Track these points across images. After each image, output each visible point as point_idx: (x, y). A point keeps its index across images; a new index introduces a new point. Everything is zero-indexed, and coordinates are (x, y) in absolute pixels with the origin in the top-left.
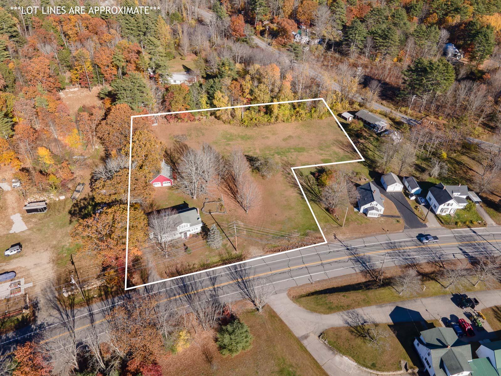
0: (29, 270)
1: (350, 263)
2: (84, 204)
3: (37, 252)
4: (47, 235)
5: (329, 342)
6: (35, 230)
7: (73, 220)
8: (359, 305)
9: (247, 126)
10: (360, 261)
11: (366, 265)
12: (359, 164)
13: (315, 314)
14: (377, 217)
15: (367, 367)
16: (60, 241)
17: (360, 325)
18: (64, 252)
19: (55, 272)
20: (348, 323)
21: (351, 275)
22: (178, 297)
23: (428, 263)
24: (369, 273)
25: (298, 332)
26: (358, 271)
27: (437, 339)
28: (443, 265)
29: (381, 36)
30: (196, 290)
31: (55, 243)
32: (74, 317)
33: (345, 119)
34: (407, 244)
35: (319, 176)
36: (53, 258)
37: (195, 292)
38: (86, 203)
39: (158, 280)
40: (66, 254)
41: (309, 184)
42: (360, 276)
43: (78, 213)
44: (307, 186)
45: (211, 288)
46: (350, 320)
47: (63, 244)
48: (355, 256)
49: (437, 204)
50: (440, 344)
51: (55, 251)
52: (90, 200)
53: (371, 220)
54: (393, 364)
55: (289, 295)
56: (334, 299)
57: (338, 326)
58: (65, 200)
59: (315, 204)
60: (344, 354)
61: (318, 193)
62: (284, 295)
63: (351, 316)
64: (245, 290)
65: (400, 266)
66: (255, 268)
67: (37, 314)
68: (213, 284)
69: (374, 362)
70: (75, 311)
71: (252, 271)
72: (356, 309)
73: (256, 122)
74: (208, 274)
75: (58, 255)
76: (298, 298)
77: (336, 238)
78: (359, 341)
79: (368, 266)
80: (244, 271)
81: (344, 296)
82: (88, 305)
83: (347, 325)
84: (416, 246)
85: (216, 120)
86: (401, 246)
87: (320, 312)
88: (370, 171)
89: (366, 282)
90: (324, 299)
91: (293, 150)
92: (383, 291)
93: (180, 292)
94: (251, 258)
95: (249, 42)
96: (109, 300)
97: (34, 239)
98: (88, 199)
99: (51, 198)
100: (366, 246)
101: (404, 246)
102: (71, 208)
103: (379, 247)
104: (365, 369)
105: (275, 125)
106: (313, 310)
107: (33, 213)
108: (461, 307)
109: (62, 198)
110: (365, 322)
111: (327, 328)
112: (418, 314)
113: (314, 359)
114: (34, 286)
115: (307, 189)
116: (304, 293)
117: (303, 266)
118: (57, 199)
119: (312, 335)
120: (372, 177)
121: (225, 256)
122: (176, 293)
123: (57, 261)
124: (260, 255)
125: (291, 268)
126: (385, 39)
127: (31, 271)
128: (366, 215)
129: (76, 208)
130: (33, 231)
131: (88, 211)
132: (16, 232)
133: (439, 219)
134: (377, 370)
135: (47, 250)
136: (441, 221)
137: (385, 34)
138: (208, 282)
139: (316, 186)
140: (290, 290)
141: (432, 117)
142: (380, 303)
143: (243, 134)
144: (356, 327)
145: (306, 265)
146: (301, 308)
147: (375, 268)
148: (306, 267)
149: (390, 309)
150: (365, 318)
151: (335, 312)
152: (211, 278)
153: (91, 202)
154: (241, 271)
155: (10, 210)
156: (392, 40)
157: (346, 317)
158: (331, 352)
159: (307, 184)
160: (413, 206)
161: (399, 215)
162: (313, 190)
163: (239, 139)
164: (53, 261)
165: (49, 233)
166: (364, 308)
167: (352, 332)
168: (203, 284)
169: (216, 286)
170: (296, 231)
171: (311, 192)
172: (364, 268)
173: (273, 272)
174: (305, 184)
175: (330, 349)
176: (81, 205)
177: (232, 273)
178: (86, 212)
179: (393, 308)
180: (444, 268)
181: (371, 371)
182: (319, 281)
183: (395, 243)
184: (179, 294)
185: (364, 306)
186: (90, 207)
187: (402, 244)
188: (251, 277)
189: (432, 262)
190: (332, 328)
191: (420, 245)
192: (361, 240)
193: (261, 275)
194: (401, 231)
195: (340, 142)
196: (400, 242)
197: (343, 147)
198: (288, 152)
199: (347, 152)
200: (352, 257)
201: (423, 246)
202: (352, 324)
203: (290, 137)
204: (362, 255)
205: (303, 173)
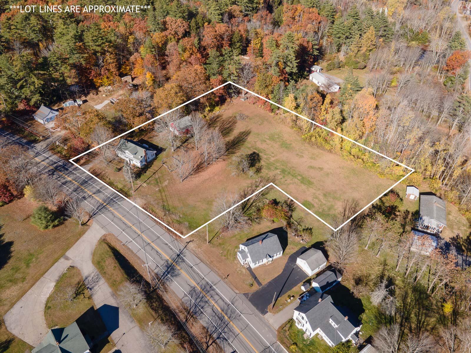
1: (162, 262)
5: (65, 273)
10: (170, 269)
11: (167, 275)
13: (91, 256)
14: (243, 264)
17: (87, 287)
20: (86, 278)
22: (76, 183)
23: (204, 328)
24: (159, 281)
25: (70, 253)
26: (156, 271)
27: (68, 335)
28: (211, 344)
30: (85, 188)
32: (44, 153)
34: (220, 302)
37: (83, 189)
39: (85, 169)
41: (254, 204)
42: (152, 275)
45: (91, 194)
46: (90, 278)
48: (174, 263)
53: (236, 262)
54: (52, 321)
55: (105, 236)
56: (111, 264)
61: (247, 213)
62: (103, 233)
63: (95, 278)
64: (97, 211)
65: (182, 304)
67: (41, 142)
69: (52, 308)
70: (48, 152)
71: (117, 207)
72: (103, 279)
74: (103, 187)
76: (104, 242)
77: (188, 243)
79: (167, 277)
80: (114, 203)
81: (115, 267)
82: (54, 154)
83: (84, 278)
84: (223, 311)
86: (212, 296)
87: (93, 258)
90: (107, 256)
91: (299, 178)
93: (80, 182)
100: (191, 267)
101: (214, 300)
103: (197, 278)
106: (94, 254)
110: (91, 289)
111: (78, 268)
112: (117, 326)
113: (48, 270)
115: (246, 205)
116: (113, 244)
117: (140, 233)
119: (70, 261)
121: (126, 189)
125: (133, 227)
132: (95, 108)
133: (287, 324)
134: (45, 312)
136: (285, 326)
138: (95, 191)
139: (255, 209)
140: (110, 234)
142: (117, 294)
143: (289, 143)
144: (84, 285)
145: (142, 234)
146: (94, 247)
147: (168, 283)
148: (139, 235)
149: (112, 302)
150: (95, 288)
151: (96, 267)
152: (99, 190)
154: (114, 201)
155: (110, 98)
157: (92, 275)
158: (57, 278)
159: (253, 202)
160: (290, 293)
161: (264, 284)
162: (248, 209)
163: (279, 143)
166: (106, 284)
167: (79, 283)
168: (92, 189)
169: (93, 195)
171: (243, 208)
172: (162, 274)
173: (123, 219)
175: (59, 276)
177: (109, 198)
179: (115, 305)
180: (208, 347)
181: (43, 308)
182: (129, 248)
183: (214, 290)
184: (78, 183)
185: (108, 283)
187: (217, 297)
188: (111, 209)
189: (207, 332)
190: (79, 271)
191: (226, 314)
192: (198, 261)
193: (116, 213)
194: (237, 291)
195: (355, 204)
196: (217, 294)
197: (349, 209)
198: (293, 176)
199: (343, 215)
200: (170, 261)
201: (226, 317)
202: (87, 281)
203: (321, 169)
204: (178, 268)
205: (268, 195)
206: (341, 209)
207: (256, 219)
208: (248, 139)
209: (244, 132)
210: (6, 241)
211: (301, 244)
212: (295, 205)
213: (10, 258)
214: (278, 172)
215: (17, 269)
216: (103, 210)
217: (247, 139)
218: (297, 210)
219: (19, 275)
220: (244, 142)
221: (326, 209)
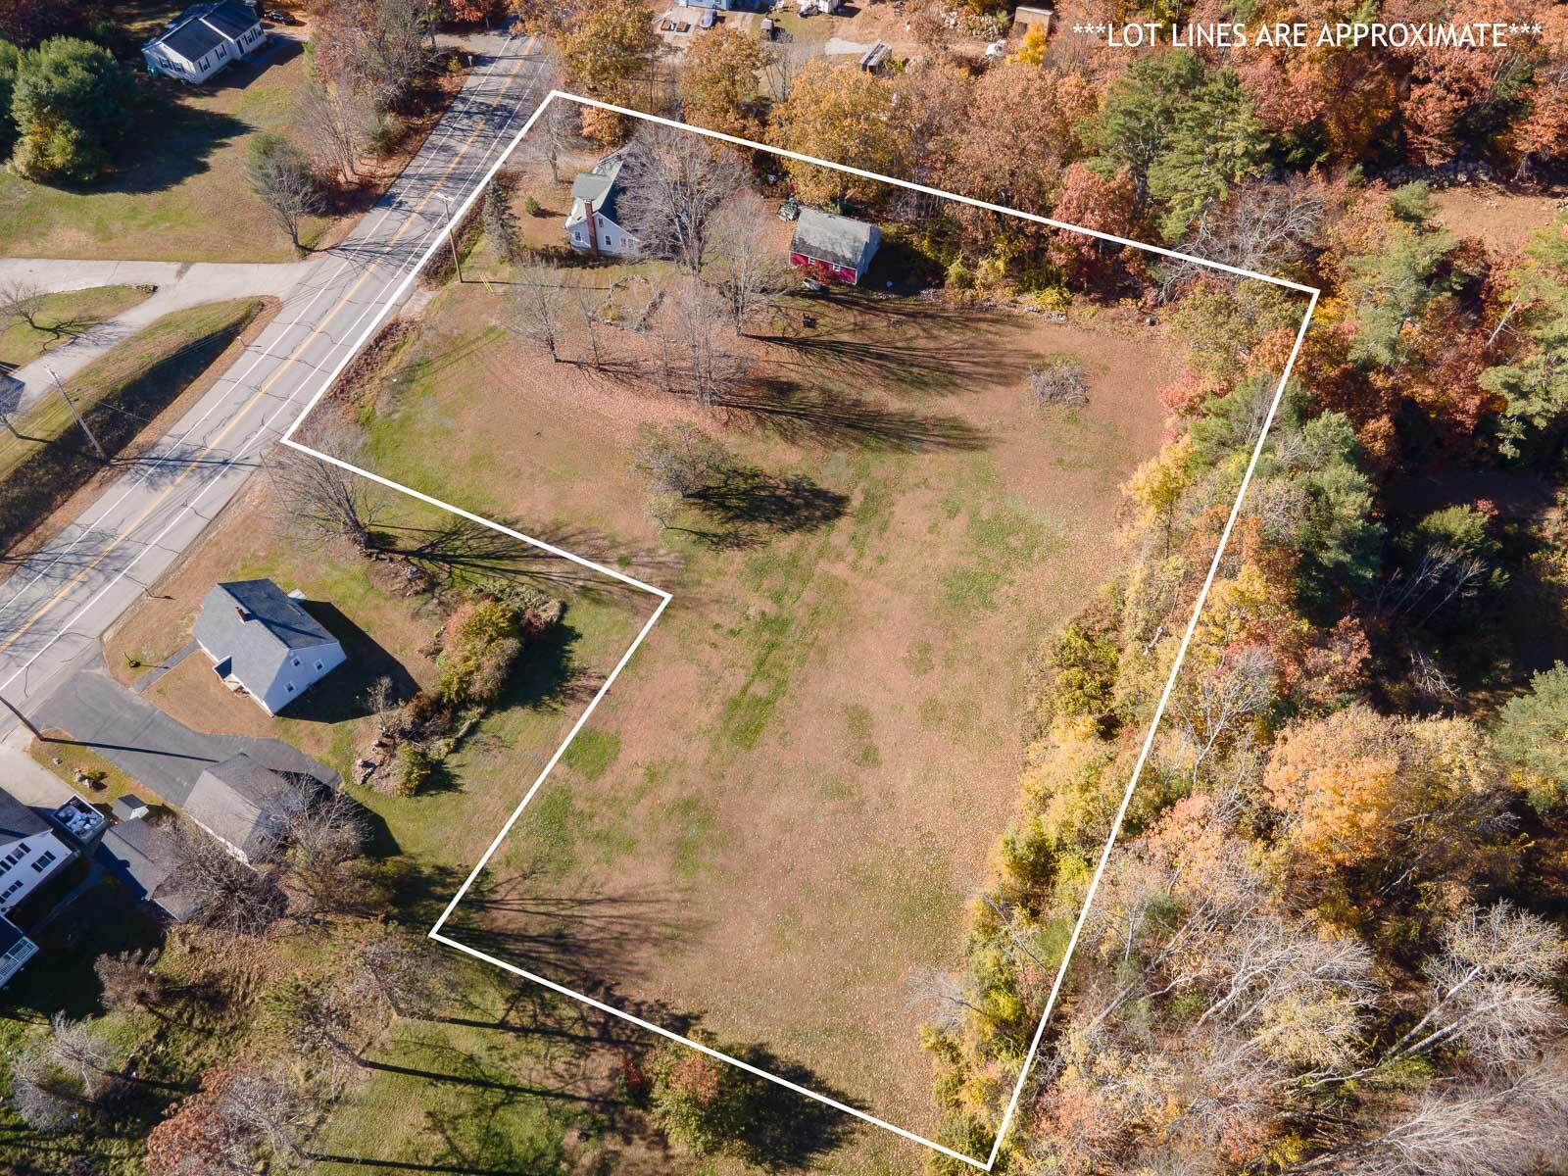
1: (195, 440)
5: (131, 289)
10: (173, 465)
11: (152, 466)
13: (192, 306)
17: (81, 335)
20: (110, 324)
22: (453, 166)
25: (202, 269)
26: (164, 440)
34: (68, 606)
41: (525, 579)
44: (523, 567)
48: (195, 464)
55: (273, 300)
57: (127, 312)
59: (431, 527)
60: (89, 290)
61: (467, 575)
63: (111, 336)
64: (359, 249)
65: (60, 531)
68: (422, 214)
71: (382, 275)
72: (106, 350)
78: (68, 316)
79: (146, 468)
80: (397, 263)
81: (151, 356)
83: (111, 320)
84: (37, 622)
86: (84, 583)
87: (183, 311)
90: (193, 332)
93: (459, 172)
100: (185, 505)
110: (73, 344)
111: (150, 300)
115: (512, 558)
117: (294, 357)
119: (173, 280)
122: (463, 167)
124: (406, 306)
125: (314, 335)
140: (280, 306)
144: (88, 328)
145: (289, 362)
146: (227, 298)
147: (127, 477)
148: (286, 358)
149: (31, 394)
150: (76, 349)
151: (151, 325)
152: (439, 216)
154: (403, 261)
159: (532, 575)
162: (492, 569)
167: (94, 318)
169: (415, 215)
170: (396, 416)
171: (487, 556)
172: (155, 456)
174: (534, 568)
179: (24, 400)
183: (108, 579)
184: (455, 169)
185: (92, 364)
187: (85, 591)
188: (372, 267)
190: (138, 306)
192: (211, 513)
193: (358, 284)
194: (108, 637)
195: (667, 938)
197: (631, 917)
198: (761, 663)
199: (584, 895)
200: (201, 455)
202: (100, 328)
203: (869, 757)
204: (179, 480)
205: (593, 609)
206: (618, 884)
207: (441, 603)
208: (927, 457)
209: (969, 430)
210: (210, 160)
211: (350, 762)
212: (572, 708)
214: (758, 605)
215: (133, 215)
216: (364, 256)
217: (927, 451)
218: (547, 720)
219: (118, 226)
220: (898, 448)
221: (598, 825)
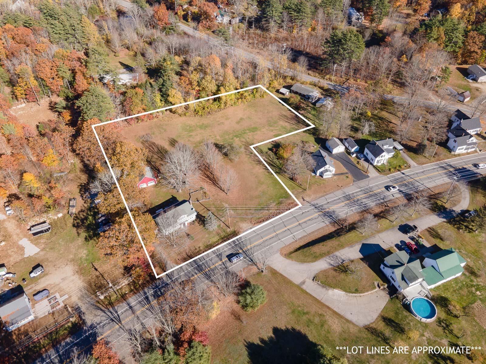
0: (58, 285)
1: (320, 218)
2: (83, 215)
3: (59, 268)
4: (61, 252)
5: (321, 283)
6: (48, 250)
7: (80, 232)
8: (336, 249)
9: (202, 115)
10: (328, 214)
11: (333, 217)
12: (305, 134)
13: (305, 264)
14: (330, 177)
15: (353, 293)
16: (75, 254)
17: (341, 264)
18: (84, 262)
19: (83, 281)
20: (332, 265)
21: (323, 228)
22: (196, 276)
23: (377, 205)
24: (336, 223)
25: (297, 280)
26: (328, 223)
27: (397, 261)
28: (387, 204)
29: (295, 11)
30: (209, 267)
31: (71, 256)
32: (116, 312)
33: (283, 94)
34: (358, 194)
35: (277, 151)
36: (76, 270)
37: (209, 269)
38: (85, 214)
39: (174, 267)
40: (86, 264)
41: (270, 159)
42: (330, 226)
43: (81, 225)
44: (269, 161)
45: (220, 263)
46: (332, 262)
47: (80, 256)
48: (323, 211)
49: (373, 157)
50: (399, 264)
51: (75, 263)
52: (87, 211)
53: (327, 180)
54: (369, 286)
55: (282, 254)
56: (316, 249)
57: (325, 269)
58: (64, 217)
59: (281, 176)
60: (334, 288)
61: (280, 165)
62: (278, 254)
63: (332, 259)
64: (248, 258)
65: (358, 213)
66: (249, 239)
67: (83, 318)
68: (221, 260)
69: (356, 288)
70: (116, 308)
71: (248, 242)
72: (335, 253)
73: (208, 110)
74: (214, 252)
75: (80, 266)
76: (288, 255)
77: (304, 200)
78: (343, 276)
79: (335, 218)
80: (241, 243)
81: (323, 245)
82: (125, 300)
83: (331, 267)
84: (365, 194)
85: (172, 114)
86: (354, 197)
87: (308, 262)
88: (315, 138)
89: (335, 231)
90: (309, 251)
91: (247, 131)
92: (350, 235)
93: (196, 271)
94: (244, 232)
95: (175, 29)
96: (141, 292)
97: (50, 258)
98: (86, 210)
99: (50, 218)
100: (328, 202)
101: (357, 196)
102: (74, 222)
103: (338, 201)
104: (351, 294)
105: (225, 110)
106: (303, 262)
107: (39, 235)
108: (406, 234)
109: (60, 215)
110: (343, 261)
111: (317, 272)
112: (378, 246)
113: (314, 297)
114: (70, 297)
115: (270, 163)
116: (292, 249)
117: (286, 229)
118: (56, 218)
119: (307, 280)
120: (318, 144)
121: (223, 234)
122: (193, 273)
123: (81, 271)
124: (249, 227)
125: (277, 232)
126: (298, 12)
127: (61, 285)
128: (322, 177)
129: (78, 221)
130: (46, 250)
131: (90, 221)
132: (31, 255)
133: (377, 169)
134: (360, 293)
135: (67, 264)
136: (378, 170)
137: (298, 8)
138: (217, 259)
139: (276, 160)
140: (281, 250)
141: (352, 80)
142: (351, 244)
143: (201, 124)
144: (338, 266)
145: (288, 227)
146: (294, 262)
147: (340, 218)
148: (288, 229)
149: (358, 247)
150: (343, 258)
151: (320, 259)
152: (217, 255)
153: (89, 213)
154: (240, 243)
155: (15, 237)
156: (305, 13)
157: (329, 261)
158: (325, 289)
159: (268, 159)
160: (355, 162)
161: (347, 172)
162: (275, 164)
163: (198, 129)
164: (77, 272)
165: (62, 250)
166: (340, 251)
167: (336, 270)
168: (213, 261)
169: (224, 261)
170: (272, 201)
171: (275, 166)
172: (332, 220)
173: (264, 239)
175: (323, 287)
176: (81, 217)
177: (233, 247)
178: (89, 222)
179: (360, 246)
180: (388, 206)
181: (356, 295)
182: (301, 238)
183: (349, 195)
184: (196, 274)
185: (340, 250)
186: (90, 217)
187: (355, 194)
188: (249, 247)
189: (379, 204)
190: (321, 271)
191: (368, 192)
192: (323, 198)
193: (256, 243)
194: (351, 184)
195: (285, 116)
196: (353, 194)
197: (288, 120)
198: (244, 134)
200: (320, 213)
201: (371, 193)
202: (334, 264)
203: (242, 119)
204: (327, 210)
205: (263, 150)
213: (294, 329)
214: (236, 139)
215: (309, 322)
216: (248, 253)
219: (317, 320)
